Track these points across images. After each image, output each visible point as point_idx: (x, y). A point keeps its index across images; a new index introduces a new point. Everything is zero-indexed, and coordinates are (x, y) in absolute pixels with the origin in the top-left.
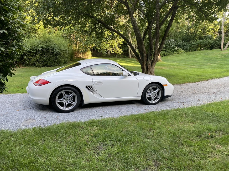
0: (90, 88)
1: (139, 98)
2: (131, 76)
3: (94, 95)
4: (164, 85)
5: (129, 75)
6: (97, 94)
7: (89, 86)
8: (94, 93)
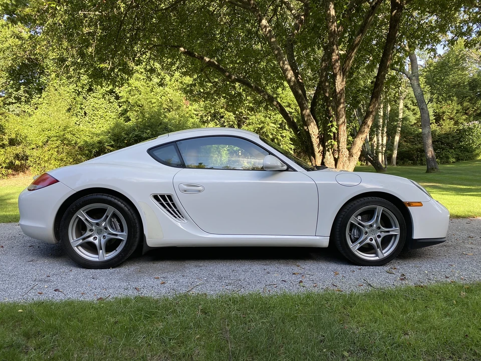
0: (165, 200)
1: (323, 240)
2: (295, 170)
3: (179, 223)
4: (410, 204)
5: (289, 168)
6: (187, 219)
7: (163, 197)
8: (180, 218)
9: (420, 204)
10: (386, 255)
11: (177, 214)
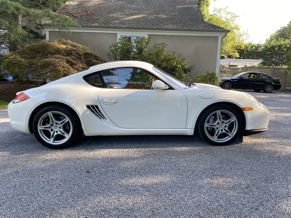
0: (94, 108)
4: (244, 109)
5: (171, 88)
8: (103, 119)
9: (251, 109)
10: (234, 134)
11: (101, 117)
